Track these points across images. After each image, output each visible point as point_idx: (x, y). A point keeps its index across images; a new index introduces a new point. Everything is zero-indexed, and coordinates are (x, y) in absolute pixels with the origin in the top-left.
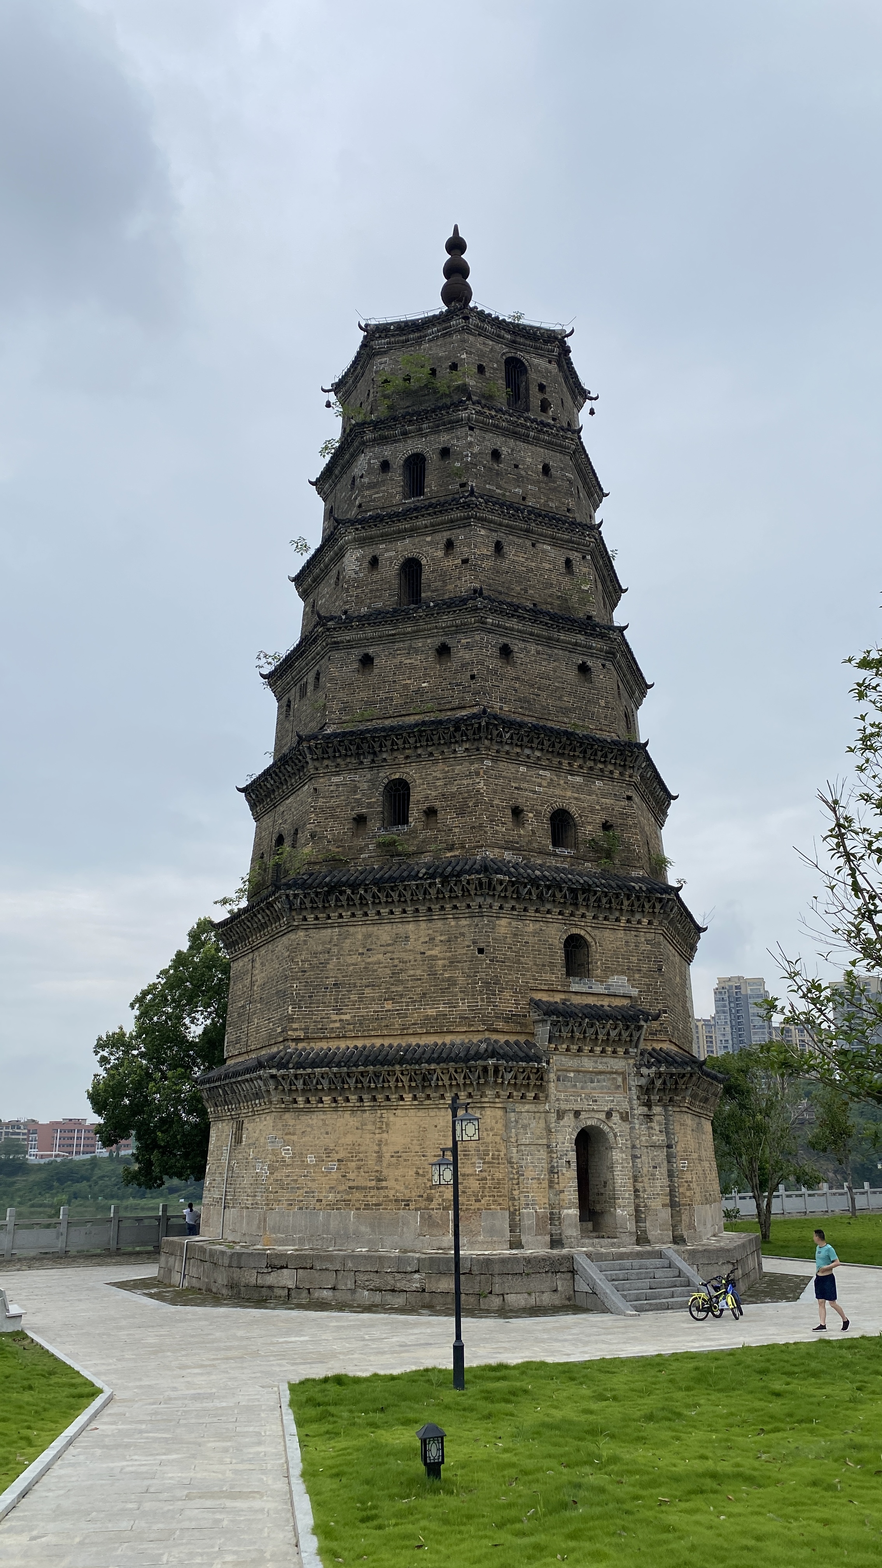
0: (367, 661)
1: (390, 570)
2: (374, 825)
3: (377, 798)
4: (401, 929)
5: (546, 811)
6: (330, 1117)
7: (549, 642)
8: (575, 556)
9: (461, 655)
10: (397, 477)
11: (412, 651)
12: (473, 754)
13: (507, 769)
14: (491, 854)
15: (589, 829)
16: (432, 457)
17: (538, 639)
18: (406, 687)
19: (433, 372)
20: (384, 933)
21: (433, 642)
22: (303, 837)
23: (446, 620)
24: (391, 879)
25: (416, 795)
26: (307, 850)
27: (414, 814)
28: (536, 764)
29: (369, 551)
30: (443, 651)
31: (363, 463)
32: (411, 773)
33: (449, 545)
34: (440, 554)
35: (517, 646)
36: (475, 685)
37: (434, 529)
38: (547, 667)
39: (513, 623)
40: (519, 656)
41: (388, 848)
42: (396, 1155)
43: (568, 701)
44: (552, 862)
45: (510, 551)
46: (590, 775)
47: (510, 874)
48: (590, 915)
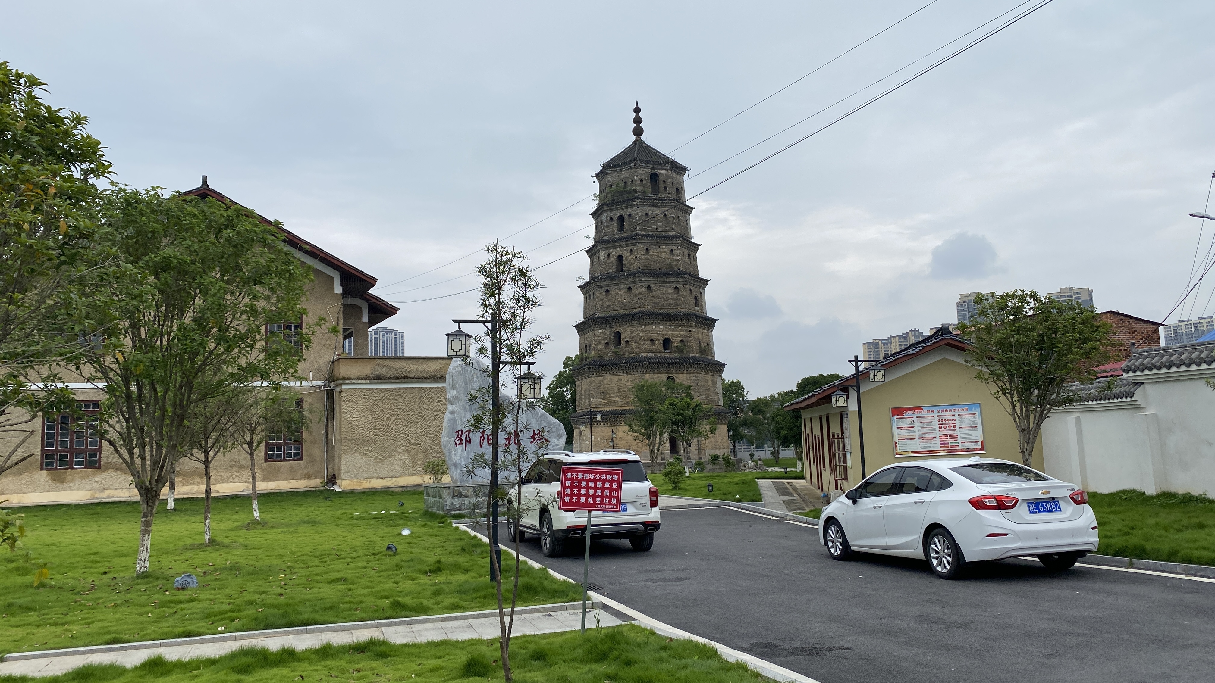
0: (607, 291)
1: (614, 259)
2: (611, 346)
3: (612, 337)
4: (620, 377)
5: (662, 339)
6: (603, 428)
7: (664, 282)
8: (674, 248)
9: (635, 291)
10: (615, 224)
11: (620, 289)
12: (639, 325)
13: (649, 327)
14: (644, 355)
15: (675, 344)
16: (626, 217)
17: (660, 282)
18: (619, 301)
19: (625, 183)
20: (615, 378)
21: (627, 286)
22: (592, 348)
23: (630, 280)
24: (616, 364)
25: (623, 336)
26: (593, 353)
27: (622, 342)
28: (659, 325)
29: (608, 252)
30: (630, 289)
31: (604, 217)
32: (621, 329)
33: (631, 250)
34: (628, 254)
35: (653, 285)
36: (639, 301)
37: (626, 246)
38: (663, 291)
39: (651, 279)
40: (654, 289)
41: (615, 353)
42: (621, 438)
43: (671, 301)
44: (663, 355)
45: (651, 251)
46: (677, 325)
47: (648, 361)
48: (674, 370)
